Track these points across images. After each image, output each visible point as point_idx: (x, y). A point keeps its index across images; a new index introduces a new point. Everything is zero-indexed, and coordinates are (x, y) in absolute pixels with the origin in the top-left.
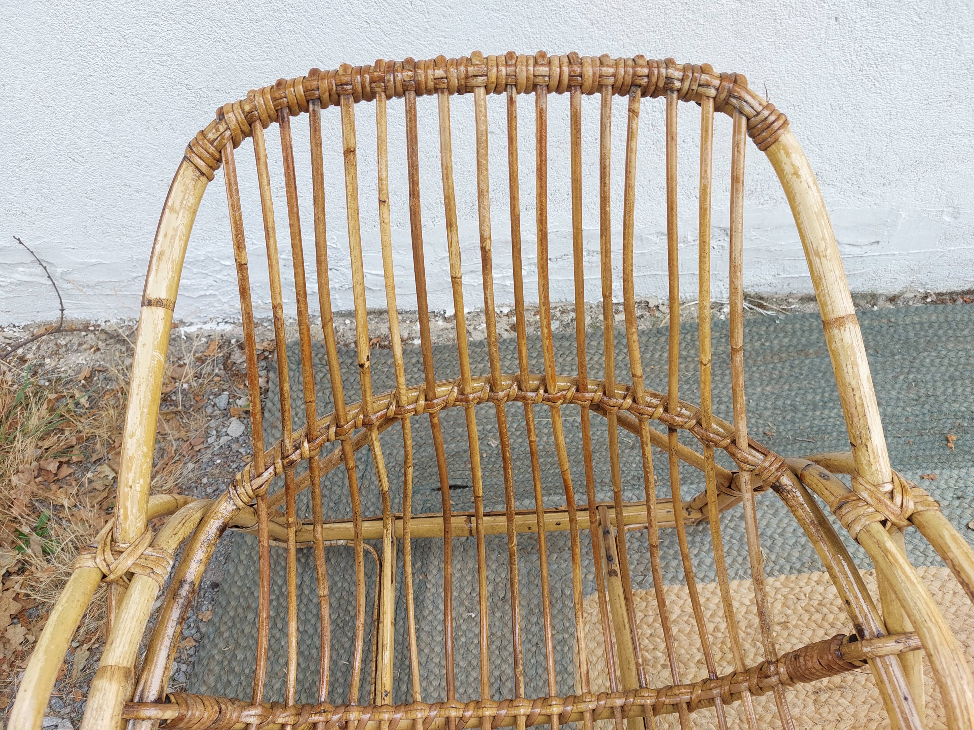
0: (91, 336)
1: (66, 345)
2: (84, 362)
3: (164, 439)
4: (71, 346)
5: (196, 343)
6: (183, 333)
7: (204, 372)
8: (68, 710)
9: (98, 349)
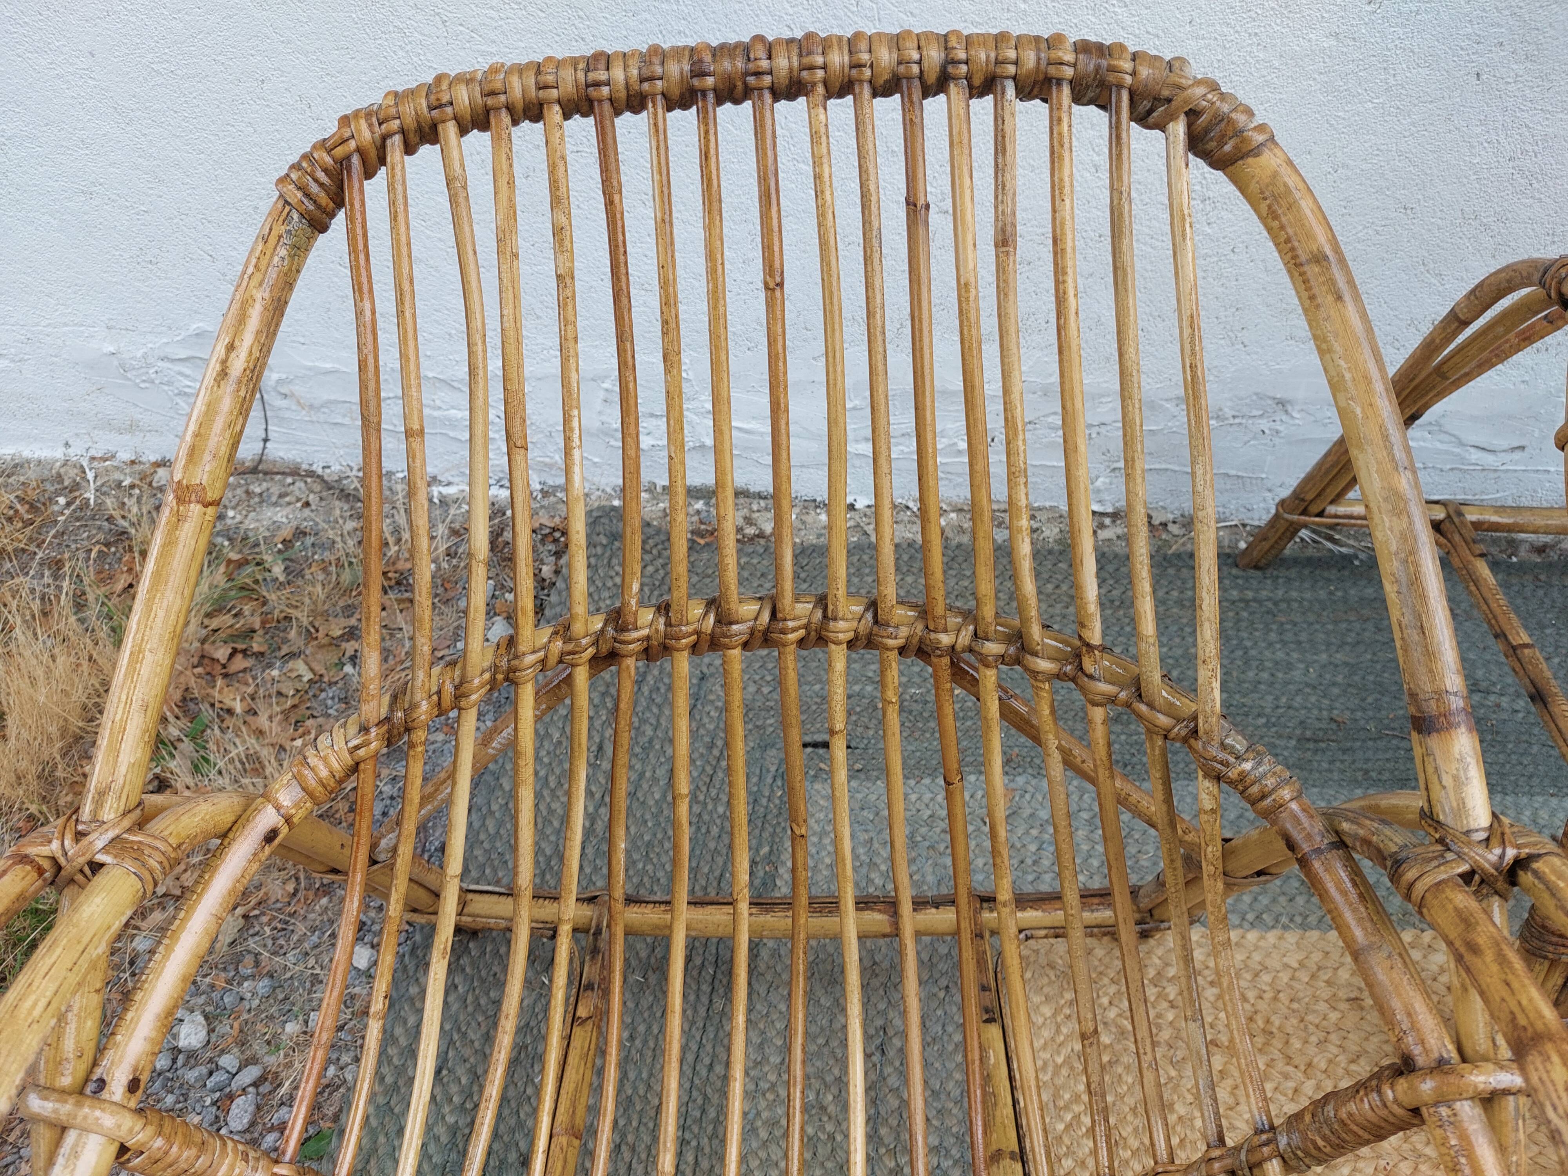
0: (300, 484)
1: (261, 494)
2: (284, 520)
3: (392, 635)
4: (269, 497)
5: (452, 511)
6: (436, 494)
7: (460, 550)
8: (201, 1000)
9: (307, 504)
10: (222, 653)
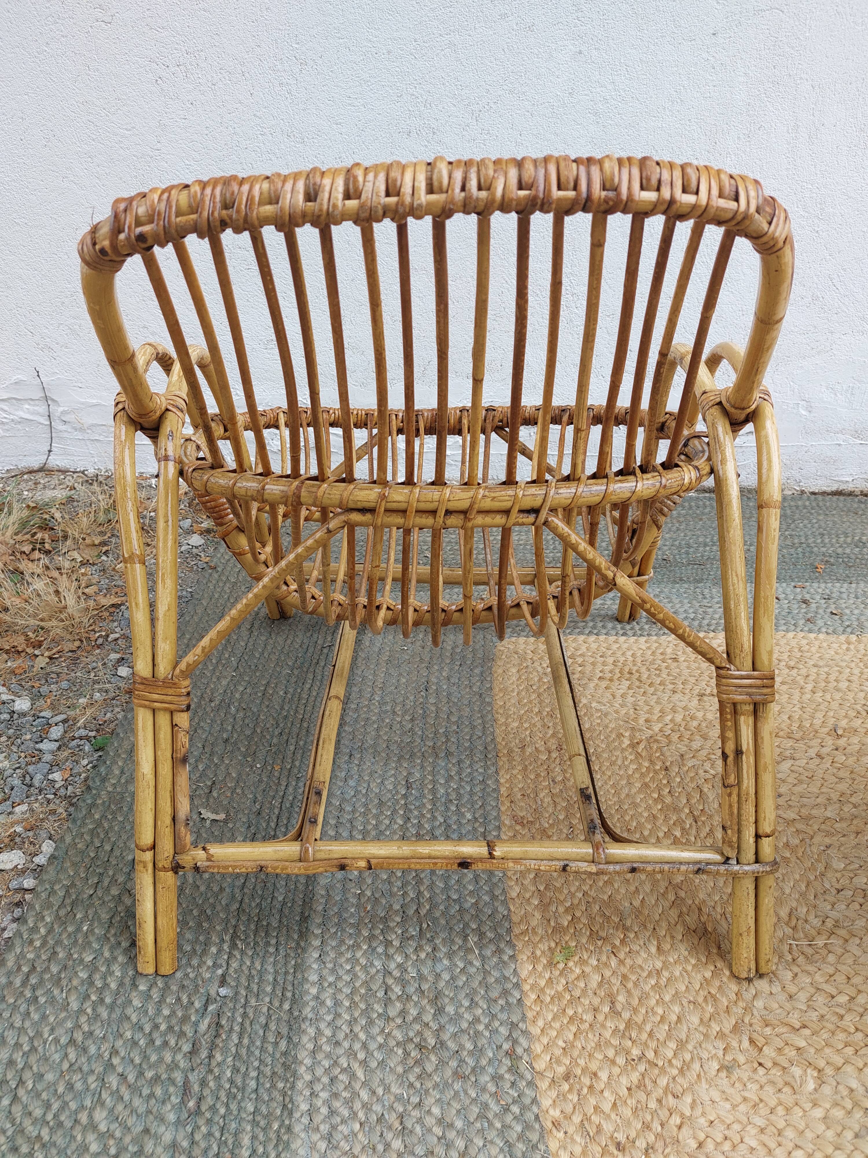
0: (69, 478)
1: (44, 484)
2: (60, 495)
4: (49, 485)
8: (26, 692)
9: (74, 488)
10: (27, 548)
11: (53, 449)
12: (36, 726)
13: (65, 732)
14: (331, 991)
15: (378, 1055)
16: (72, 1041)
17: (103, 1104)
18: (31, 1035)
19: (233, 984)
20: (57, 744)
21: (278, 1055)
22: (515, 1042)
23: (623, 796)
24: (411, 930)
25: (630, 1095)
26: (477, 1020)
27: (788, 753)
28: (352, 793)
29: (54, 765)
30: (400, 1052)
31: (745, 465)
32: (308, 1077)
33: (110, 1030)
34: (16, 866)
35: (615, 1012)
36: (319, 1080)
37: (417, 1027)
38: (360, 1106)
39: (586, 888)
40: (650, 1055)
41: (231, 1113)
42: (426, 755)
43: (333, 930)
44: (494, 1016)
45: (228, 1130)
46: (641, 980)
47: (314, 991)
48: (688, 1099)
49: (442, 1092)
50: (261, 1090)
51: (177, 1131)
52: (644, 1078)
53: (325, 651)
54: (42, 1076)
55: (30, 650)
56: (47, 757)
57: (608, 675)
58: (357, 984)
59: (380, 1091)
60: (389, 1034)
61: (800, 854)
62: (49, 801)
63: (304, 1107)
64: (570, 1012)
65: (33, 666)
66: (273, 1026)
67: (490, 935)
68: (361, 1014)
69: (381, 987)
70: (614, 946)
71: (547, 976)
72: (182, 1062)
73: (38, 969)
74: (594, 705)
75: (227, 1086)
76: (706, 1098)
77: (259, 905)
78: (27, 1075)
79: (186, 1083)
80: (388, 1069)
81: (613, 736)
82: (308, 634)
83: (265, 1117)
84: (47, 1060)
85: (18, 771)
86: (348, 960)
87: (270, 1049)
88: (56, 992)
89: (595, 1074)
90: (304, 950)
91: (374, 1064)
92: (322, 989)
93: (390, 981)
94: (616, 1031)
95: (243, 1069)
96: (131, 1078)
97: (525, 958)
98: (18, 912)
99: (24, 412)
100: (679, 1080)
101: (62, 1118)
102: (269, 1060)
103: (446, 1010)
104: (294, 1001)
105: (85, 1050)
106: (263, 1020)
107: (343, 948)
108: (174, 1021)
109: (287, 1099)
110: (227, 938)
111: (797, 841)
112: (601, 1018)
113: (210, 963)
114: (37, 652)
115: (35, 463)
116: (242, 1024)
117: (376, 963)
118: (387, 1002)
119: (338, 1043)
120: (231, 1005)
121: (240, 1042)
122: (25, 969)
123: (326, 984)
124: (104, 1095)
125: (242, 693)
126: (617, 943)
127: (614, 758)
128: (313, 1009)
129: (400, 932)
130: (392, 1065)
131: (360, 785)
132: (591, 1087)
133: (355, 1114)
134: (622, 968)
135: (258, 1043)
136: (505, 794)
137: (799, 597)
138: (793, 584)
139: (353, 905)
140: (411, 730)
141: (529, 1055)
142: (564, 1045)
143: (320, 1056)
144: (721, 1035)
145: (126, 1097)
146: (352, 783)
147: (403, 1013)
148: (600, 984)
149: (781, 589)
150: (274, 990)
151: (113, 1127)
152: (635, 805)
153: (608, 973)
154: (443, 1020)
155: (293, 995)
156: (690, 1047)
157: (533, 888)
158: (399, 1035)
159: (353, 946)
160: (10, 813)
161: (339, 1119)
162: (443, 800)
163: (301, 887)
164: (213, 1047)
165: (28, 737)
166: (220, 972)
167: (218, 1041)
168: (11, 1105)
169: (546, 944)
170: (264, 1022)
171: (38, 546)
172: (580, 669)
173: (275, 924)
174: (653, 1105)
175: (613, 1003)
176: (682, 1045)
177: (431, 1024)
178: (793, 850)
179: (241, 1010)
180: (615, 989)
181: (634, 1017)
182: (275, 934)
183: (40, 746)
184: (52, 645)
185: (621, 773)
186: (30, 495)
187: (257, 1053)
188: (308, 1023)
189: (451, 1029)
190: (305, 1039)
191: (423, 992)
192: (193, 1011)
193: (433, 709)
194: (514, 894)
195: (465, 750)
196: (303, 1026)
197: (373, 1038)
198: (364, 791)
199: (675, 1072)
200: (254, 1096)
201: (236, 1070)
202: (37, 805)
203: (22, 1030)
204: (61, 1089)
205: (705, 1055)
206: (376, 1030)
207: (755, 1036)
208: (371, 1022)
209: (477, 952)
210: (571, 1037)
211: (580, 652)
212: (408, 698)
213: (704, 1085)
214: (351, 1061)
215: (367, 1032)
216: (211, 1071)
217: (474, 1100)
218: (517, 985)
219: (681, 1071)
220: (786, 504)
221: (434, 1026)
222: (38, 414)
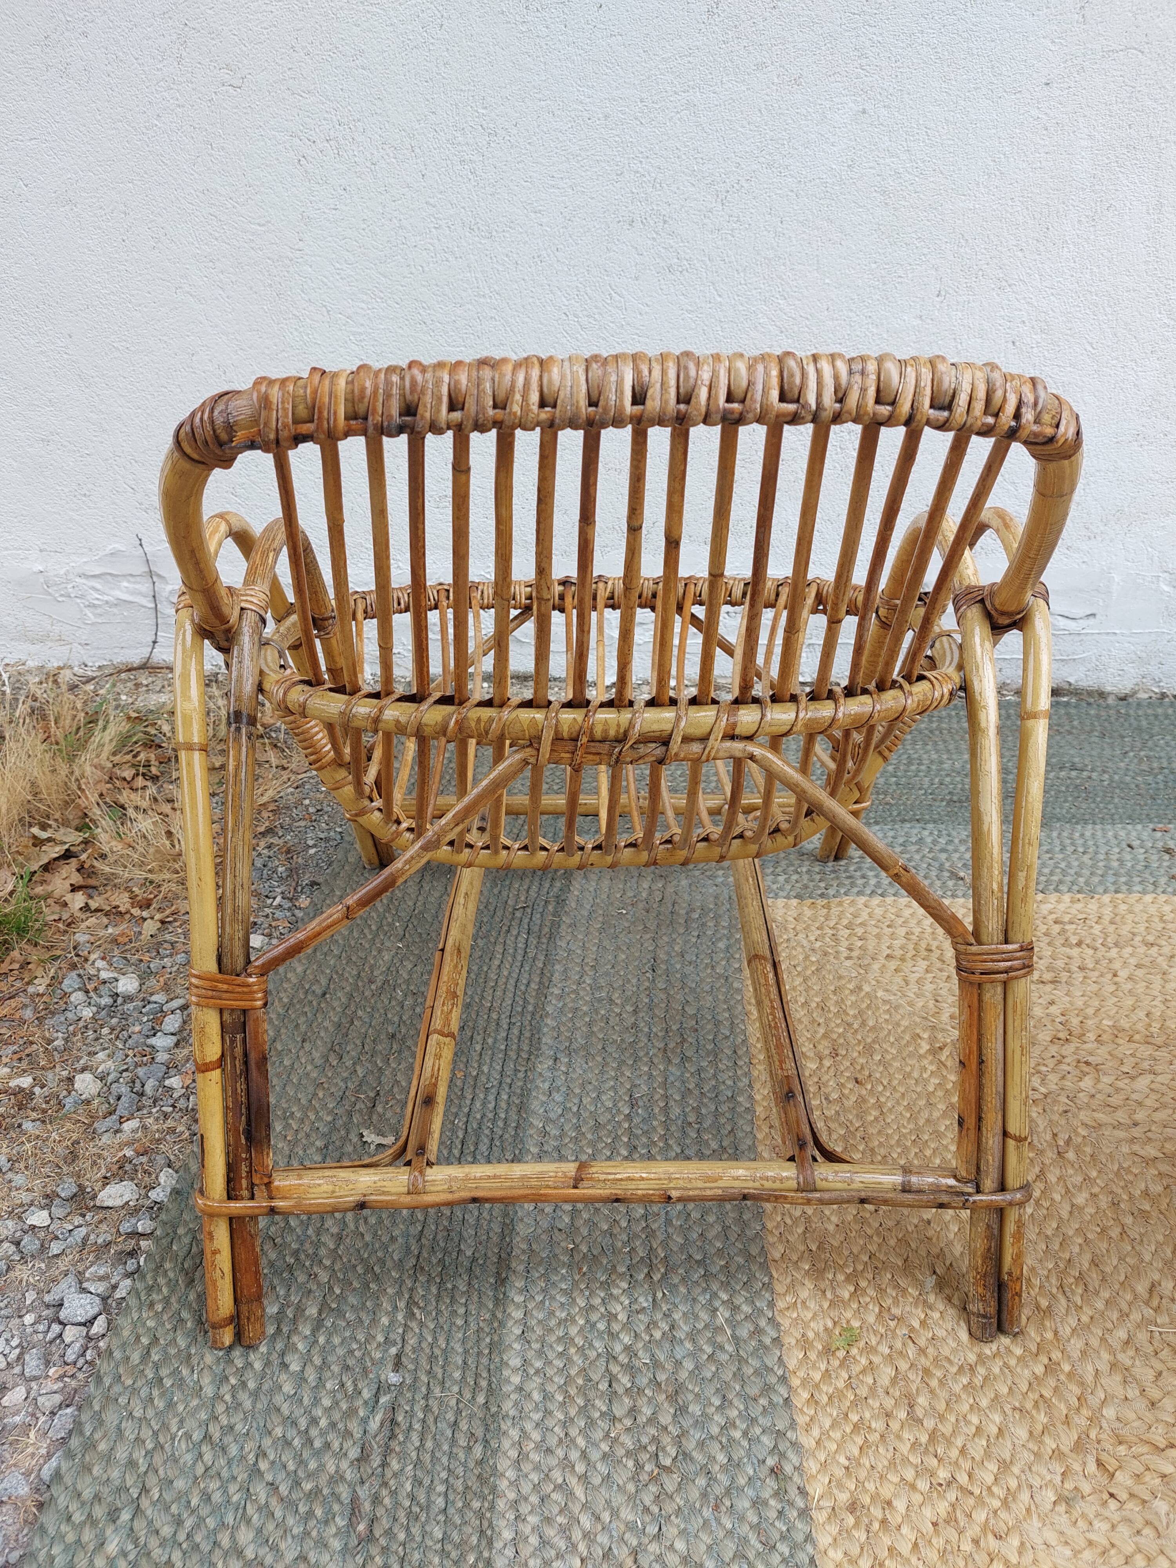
4: (154, 687)
10: (128, 774)
11: (159, 639)
12: (147, 1014)
13: (185, 1022)
14: (538, 1380)
15: (603, 1468)
16: (207, 1437)
17: (249, 1522)
18: (156, 1428)
19: (411, 1367)
20: (174, 1039)
21: (471, 1465)
22: (782, 1455)
23: (921, 1122)
24: (641, 1299)
25: (936, 1532)
26: (731, 1424)
27: (1145, 1065)
28: (560, 1111)
29: (171, 1068)
30: (630, 1464)
31: (1083, 659)
32: (512, 1496)
33: (254, 1425)
34: (127, 1203)
35: (914, 1420)
36: (526, 1499)
37: (653, 1431)
38: (580, 1536)
39: (873, 1248)
40: (963, 1479)
41: (413, 1540)
42: (655, 1061)
43: (539, 1298)
44: (753, 1421)
45: (410, 1563)
46: (949, 1377)
47: (516, 1380)
48: (1015, 1542)
49: (686, 1520)
50: (451, 1511)
51: (344, 1561)
52: (954, 1511)
53: (518, 914)
54: (172, 1482)
55: (136, 912)
56: (162, 1057)
57: (898, 953)
58: (573, 1372)
59: (606, 1517)
60: (616, 1440)
61: (1164, 1206)
62: (166, 1116)
63: (508, 1535)
64: (854, 1417)
65: (140, 933)
66: (464, 1425)
67: (746, 1309)
68: (579, 1413)
69: (603, 1376)
70: (912, 1329)
71: (823, 1367)
72: (349, 1472)
73: (162, 1342)
74: (880, 994)
75: (407, 1503)
76: (1039, 1541)
77: (441, 1261)
78: (152, 1481)
79: (355, 1500)
80: (615, 1487)
81: (907, 1037)
82: (496, 891)
83: (457, 1546)
84: (176, 1461)
85: (125, 1074)
86: (559, 1339)
87: (462, 1456)
88: (185, 1372)
89: (889, 1503)
90: (502, 1324)
91: (597, 1480)
92: (526, 1376)
93: (615, 1369)
94: (915, 1445)
95: (427, 1482)
96: (284, 1489)
97: (793, 1342)
98: (131, 1265)
99: (122, 591)
100: (1003, 1514)
101: (198, 1538)
102: (460, 1471)
103: (690, 1410)
104: (490, 1392)
105: (224, 1449)
106: (450, 1416)
107: (553, 1323)
108: (336, 1416)
109: (485, 1524)
110: (402, 1305)
111: (1159, 1189)
112: (895, 1426)
113: (380, 1338)
114: (145, 914)
115: (135, 657)
116: (424, 1421)
117: (597, 1344)
118: (612, 1396)
119: (549, 1451)
120: (409, 1395)
121: (422, 1445)
122: (145, 1341)
123: (532, 1371)
124: (250, 1510)
125: (410, 973)
126: (916, 1324)
127: (908, 1069)
128: (516, 1404)
129: (627, 1302)
130: (621, 1483)
131: (570, 1101)
132: (884, 1522)
133: (575, 1546)
134: (923, 1360)
135: (446, 1447)
136: (763, 1116)
137: (1160, 844)
138: (1151, 826)
139: (564, 1264)
140: (634, 1025)
141: (801, 1475)
142: (847, 1463)
143: (526, 1467)
144: (1058, 1454)
145: (278, 1514)
146: (558, 1097)
147: (633, 1412)
148: (894, 1381)
149: (1134, 834)
150: (463, 1377)
151: (261, 1552)
152: (939, 1135)
153: (903, 1366)
154: (686, 1423)
155: (490, 1385)
156: (1016, 1470)
157: (802, 1248)
158: (628, 1441)
159: (566, 1320)
160: (117, 1131)
161: (553, 1553)
162: (679, 1122)
163: (495, 1239)
164: (387, 1452)
165: (137, 1028)
166: (393, 1351)
167: (394, 1444)
168: (132, 1520)
169: (821, 1323)
170: (452, 1419)
171: (141, 769)
172: (860, 943)
173: (463, 1287)
174: (967, 1546)
175: (911, 1406)
176: (1005, 1466)
177: (670, 1428)
178: (1154, 1200)
179: (422, 1402)
180: (914, 1388)
181: (940, 1426)
182: (463, 1301)
183: (153, 1041)
184: (163, 905)
185: (919, 1089)
186: (130, 700)
187: (445, 1460)
188: (509, 1423)
189: (697, 1435)
190: (506, 1444)
191: (659, 1384)
192: (361, 1402)
193: (663, 996)
194: (777, 1256)
195: (708, 1055)
196: (504, 1427)
197: (596, 1445)
198: (575, 1109)
199: (996, 1503)
200: (441, 1518)
201: (418, 1482)
202: (151, 1120)
203: (144, 1419)
204: (194, 1502)
205: (1036, 1482)
206: (598, 1435)
207: (1104, 1457)
208: (591, 1423)
209: (729, 1332)
210: (856, 1452)
211: (859, 921)
212: (629, 981)
213: (1036, 1522)
214: (567, 1475)
215: (587, 1437)
216: (385, 1484)
217: (730, 1533)
218: (783, 1379)
219: (1005, 1503)
220: (1140, 713)
221: (674, 1430)
222: (140, 594)
